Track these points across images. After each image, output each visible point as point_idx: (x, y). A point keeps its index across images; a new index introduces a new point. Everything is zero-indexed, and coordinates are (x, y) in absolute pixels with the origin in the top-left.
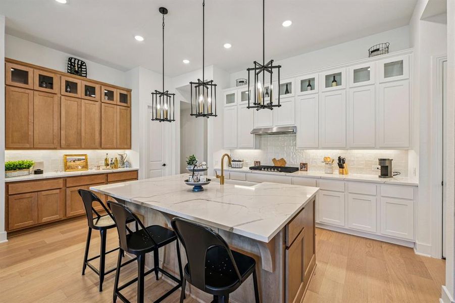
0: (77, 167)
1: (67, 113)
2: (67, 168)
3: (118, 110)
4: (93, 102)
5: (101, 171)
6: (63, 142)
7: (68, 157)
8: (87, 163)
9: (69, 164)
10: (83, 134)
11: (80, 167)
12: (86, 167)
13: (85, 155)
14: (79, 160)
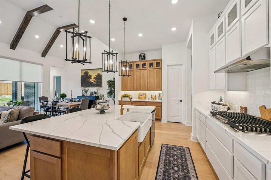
0: (142, 98)
1: (136, 76)
2: (139, 98)
3: (155, 71)
4: (145, 70)
5: (150, 101)
6: (135, 88)
7: (140, 94)
8: (146, 96)
9: (140, 96)
10: (141, 84)
11: (143, 98)
12: (145, 98)
13: (145, 93)
14: (143, 95)
